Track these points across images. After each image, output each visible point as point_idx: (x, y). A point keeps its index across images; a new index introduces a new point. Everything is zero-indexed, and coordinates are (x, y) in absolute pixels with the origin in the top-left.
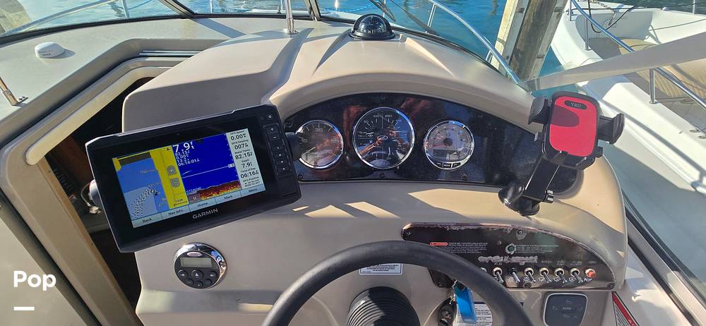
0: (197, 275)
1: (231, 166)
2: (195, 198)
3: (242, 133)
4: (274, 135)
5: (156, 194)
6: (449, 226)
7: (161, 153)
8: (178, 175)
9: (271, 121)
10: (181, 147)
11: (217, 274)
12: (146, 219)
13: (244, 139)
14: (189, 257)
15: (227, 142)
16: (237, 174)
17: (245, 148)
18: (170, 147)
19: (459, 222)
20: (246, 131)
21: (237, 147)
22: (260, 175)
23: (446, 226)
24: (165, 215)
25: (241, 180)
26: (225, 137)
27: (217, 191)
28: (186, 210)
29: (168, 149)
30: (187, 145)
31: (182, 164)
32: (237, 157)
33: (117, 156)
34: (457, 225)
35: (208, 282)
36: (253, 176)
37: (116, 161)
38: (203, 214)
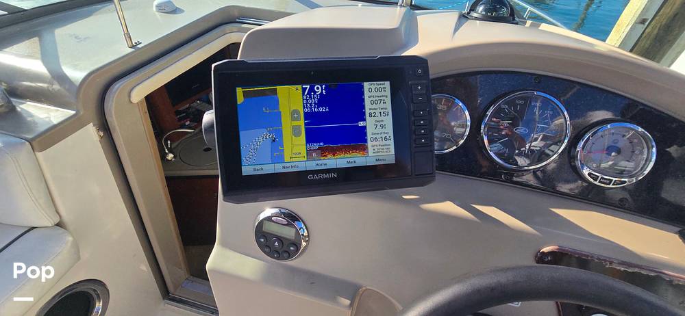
0: (276, 244)
1: (361, 124)
2: (314, 155)
3: (382, 86)
4: (421, 95)
5: (274, 141)
6: (611, 263)
7: (289, 93)
8: (302, 123)
9: (420, 77)
10: (312, 89)
11: (298, 248)
12: (257, 167)
13: (383, 93)
14: (273, 221)
15: (363, 93)
16: (366, 136)
17: (382, 105)
18: (299, 87)
19: (626, 260)
20: (387, 84)
21: (373, 102)
22: (392, 142)
23: (605, 261)
24: (279, 168)
25: (369, 144)
26: (363, 87)
27: (334, 152)
28: (302, 167)
29: (297, 89)
30: (319, 89)
31: (309, 110)
32: (370, 115)
33: (243, 86)
34: (623, 263)
35: (286, 255)
36: (384, 142)
37: (239, 91)
38: (320, 176)
